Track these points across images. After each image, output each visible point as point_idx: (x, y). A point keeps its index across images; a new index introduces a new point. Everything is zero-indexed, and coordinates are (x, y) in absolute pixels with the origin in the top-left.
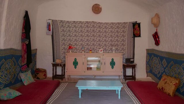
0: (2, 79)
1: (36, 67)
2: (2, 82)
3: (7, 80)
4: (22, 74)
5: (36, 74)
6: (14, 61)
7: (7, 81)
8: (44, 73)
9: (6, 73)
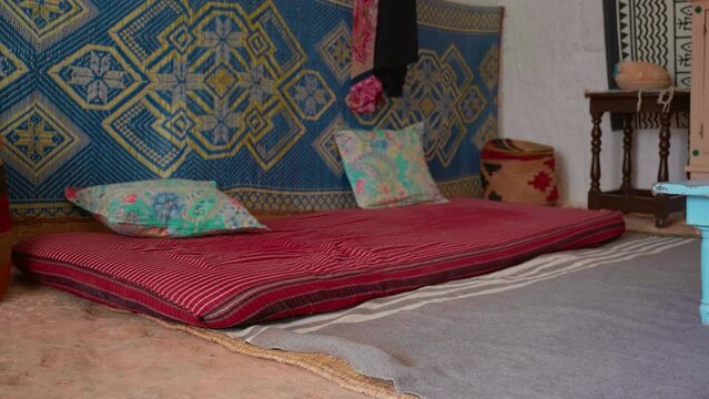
0: (167, 114)
1: (495, 128)
2: (167, 135)
3: (209, 135)
4: (350, 133)
5: (486, 173)
6: (270, 27)
7: (211, 141)
8: (537, 167)
9: (200, 85)
